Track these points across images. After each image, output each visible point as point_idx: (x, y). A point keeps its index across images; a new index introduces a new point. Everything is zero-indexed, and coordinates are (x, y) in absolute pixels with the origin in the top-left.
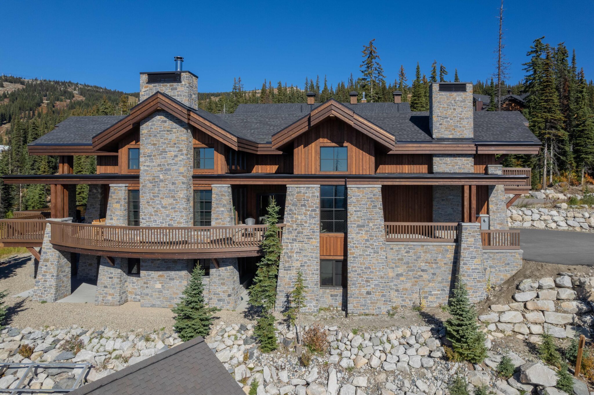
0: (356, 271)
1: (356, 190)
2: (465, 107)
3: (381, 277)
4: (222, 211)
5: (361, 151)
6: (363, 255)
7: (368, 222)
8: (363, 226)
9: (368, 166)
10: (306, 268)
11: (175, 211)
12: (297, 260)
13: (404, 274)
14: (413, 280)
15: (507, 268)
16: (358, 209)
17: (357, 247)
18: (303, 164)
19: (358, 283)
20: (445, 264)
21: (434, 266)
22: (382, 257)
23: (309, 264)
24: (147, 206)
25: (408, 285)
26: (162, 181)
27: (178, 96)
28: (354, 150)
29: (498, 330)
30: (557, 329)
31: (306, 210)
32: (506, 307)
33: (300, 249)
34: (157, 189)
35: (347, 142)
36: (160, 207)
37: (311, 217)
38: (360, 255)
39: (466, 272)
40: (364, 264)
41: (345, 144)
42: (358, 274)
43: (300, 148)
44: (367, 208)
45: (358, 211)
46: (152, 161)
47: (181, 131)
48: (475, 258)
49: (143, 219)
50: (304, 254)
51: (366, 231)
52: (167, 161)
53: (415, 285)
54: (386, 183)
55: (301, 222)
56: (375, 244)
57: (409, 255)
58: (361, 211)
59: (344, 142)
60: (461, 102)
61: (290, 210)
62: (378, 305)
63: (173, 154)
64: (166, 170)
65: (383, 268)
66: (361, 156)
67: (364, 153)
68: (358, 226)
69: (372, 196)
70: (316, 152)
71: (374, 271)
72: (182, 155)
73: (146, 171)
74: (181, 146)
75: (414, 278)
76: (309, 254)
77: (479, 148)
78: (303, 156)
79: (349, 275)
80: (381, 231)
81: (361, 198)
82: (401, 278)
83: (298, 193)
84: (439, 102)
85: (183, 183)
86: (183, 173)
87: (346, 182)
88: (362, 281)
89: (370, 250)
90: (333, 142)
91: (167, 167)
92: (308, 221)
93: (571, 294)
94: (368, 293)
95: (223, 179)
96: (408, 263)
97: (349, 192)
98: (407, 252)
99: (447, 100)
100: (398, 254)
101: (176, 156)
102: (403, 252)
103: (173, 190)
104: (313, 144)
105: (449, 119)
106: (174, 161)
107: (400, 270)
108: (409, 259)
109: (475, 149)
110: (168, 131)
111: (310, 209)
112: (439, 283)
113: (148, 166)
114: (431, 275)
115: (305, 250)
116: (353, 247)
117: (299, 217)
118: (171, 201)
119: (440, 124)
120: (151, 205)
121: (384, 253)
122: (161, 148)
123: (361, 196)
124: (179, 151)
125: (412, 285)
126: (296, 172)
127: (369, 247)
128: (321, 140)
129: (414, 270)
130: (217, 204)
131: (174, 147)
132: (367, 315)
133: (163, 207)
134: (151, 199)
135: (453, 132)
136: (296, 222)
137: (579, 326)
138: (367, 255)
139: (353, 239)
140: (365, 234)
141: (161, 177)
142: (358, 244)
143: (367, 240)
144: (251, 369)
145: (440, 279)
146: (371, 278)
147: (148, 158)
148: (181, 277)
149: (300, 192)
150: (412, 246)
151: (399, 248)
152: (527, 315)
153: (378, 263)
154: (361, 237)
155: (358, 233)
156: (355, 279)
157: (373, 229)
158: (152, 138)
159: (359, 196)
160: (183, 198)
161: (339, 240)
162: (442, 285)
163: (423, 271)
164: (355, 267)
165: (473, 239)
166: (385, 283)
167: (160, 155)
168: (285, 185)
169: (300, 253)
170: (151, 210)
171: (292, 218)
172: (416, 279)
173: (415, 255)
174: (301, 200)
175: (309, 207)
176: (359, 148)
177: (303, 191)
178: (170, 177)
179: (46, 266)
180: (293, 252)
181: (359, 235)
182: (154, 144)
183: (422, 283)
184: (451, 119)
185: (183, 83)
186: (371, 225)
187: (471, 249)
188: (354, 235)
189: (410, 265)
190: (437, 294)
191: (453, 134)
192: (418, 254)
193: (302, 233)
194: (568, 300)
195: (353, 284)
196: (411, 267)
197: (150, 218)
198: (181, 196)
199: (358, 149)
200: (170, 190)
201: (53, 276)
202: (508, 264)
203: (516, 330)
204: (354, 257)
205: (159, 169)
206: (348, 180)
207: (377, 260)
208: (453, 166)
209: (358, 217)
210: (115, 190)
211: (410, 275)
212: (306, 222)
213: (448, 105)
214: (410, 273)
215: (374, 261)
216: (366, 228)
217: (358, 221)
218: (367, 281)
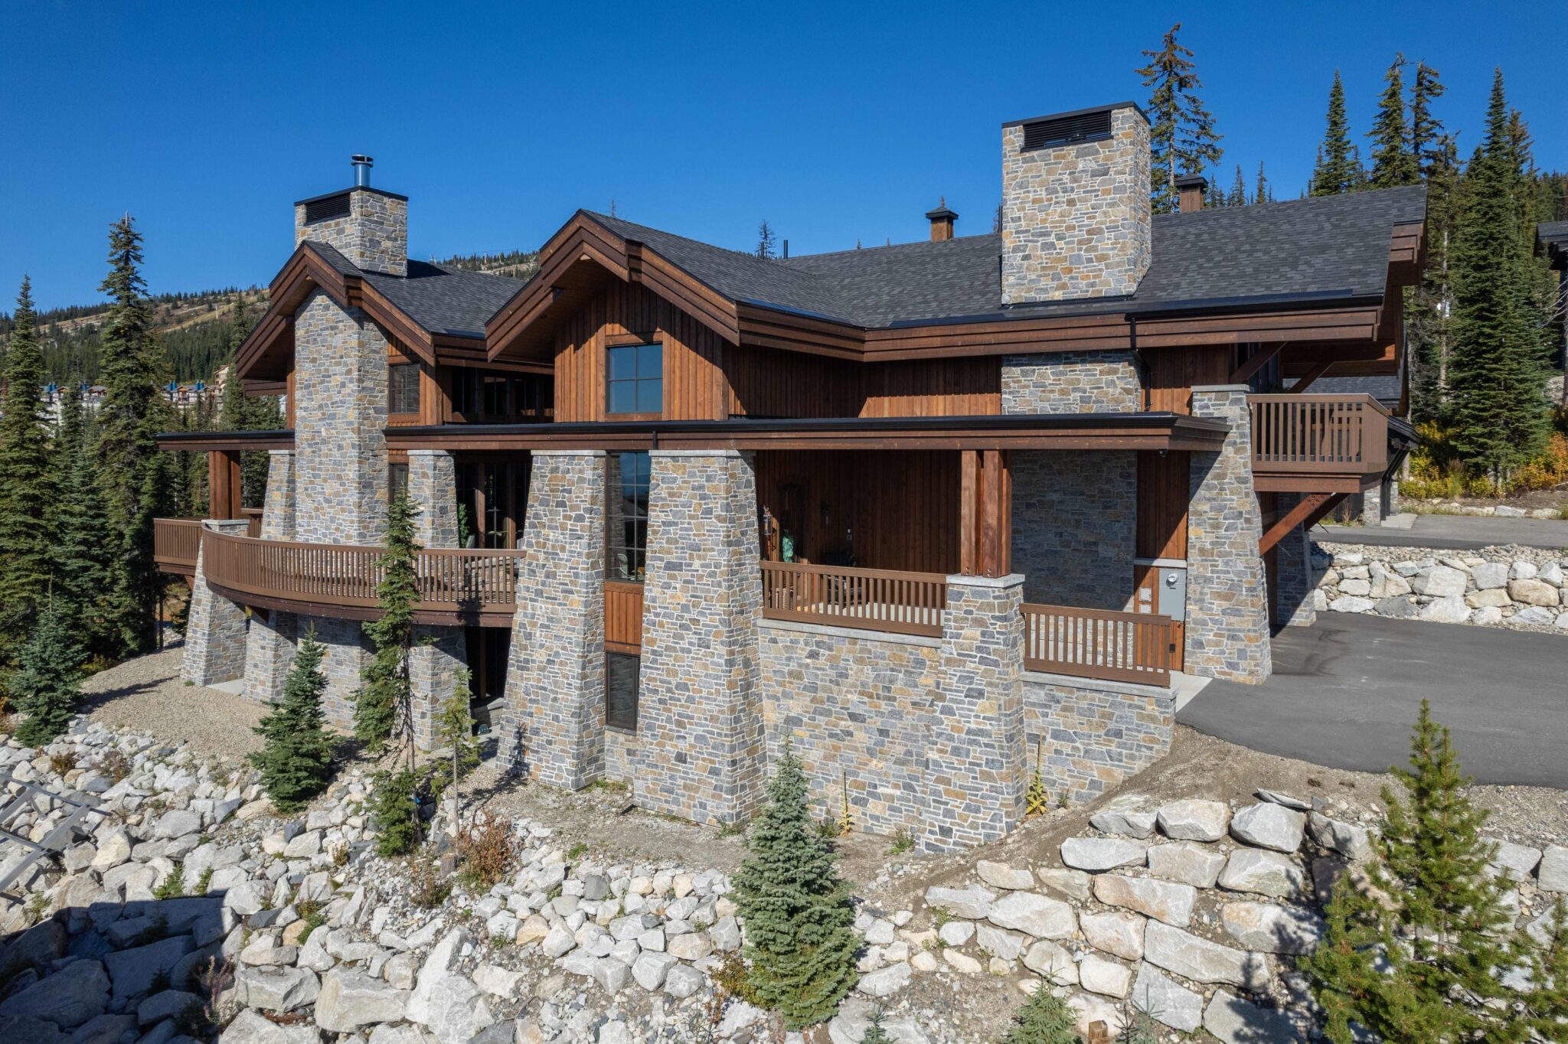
0: (656, 691)
1: (669, 463)
2: (1107, 192)
3: (712, 718)
5: (692, 354)
6: (675, 649)
7: (691, 557)
8: (680, 567)
9: (708, 396)
10: (556, 668)
11: (343, 510)
12: (542, 646)
13: (805, 720)
14: (828, 741)
15: (1113, 748)
16: (671, 518)
17: (661, 625)
18: (573, 395)
19: (660, 727)
20: (914, 704)
21: (884, 707)
22: (716, 659)
23: (563, 658)
25: (816, 756)
26: (324, 441)
27: (346, 247)
28: (677, 352)
30: (1176, 992)
31: (565, 517)
32: (1025, 878)
33: (550, 619)
34: (317, 460)
35: (663, 328)
36: (322, 499)
37: (574, 534)
38: (667, 648)
39: (951, 738)
40: (675, 674)
41: (658, 336)
42: (661, 701)
43: (567, 352)
44: (692, 517)
45: (670, 524)
46: (310, 397)
47: (350, 327)
48: (981, 694)
50: (555, 632)
51: (686, 582)
52: (330, 397)
53: (833, 758)
55: (553, 546)
56: (702, 619)
57: (818, 663)
58: (676, 524)
59: (654, 332)
60: (1094, 174)
61: (536, 515)
62: (700, 796)
63: (339, 379)
64: (329, 417)
65: (718, 692)
66: (692, 369)
67: (700, 358)
68: (669, 566)
69: (703, 481)
70: (597, 361)
71: (697, 696)
72: (351, 381)
73: (303, 418)
74: (349, 361)
75: (831, 736)
76: (565, 634)
77: (1140, 329)
78: (573, 374)
79: (641, 700)
80: (719, 585)
81: (680, 488)
82: (798, 732)
83: (552, 470)
85: (352, 447)
86: (351, 424)
87: (646, 441)
88: (669, 720)
89: (690, 637)
90: (632, 332)
91: (331, 411)
92: (567, 547)
93: (1274, 876)
94: (681, 758)
95: (433, 438)
96: (814, 688)
97: (654, 470)
98: (813, 655)
99: (1049, 173)
100: (789, 659)
102: (802, 652)
103: (340, 463)
104: (593, 340)
105: (1052, 238)
106: (340, 396)
107: (794, 708)
108: (816, 676)
109: (1127, 330)
110: (332, 328)
111: (573, 514)
112: (900, 762)
113: (305, 409)
114: (876, 737)
115: (559, 621)
116: (654, 624)
117: (551, 536)
118: (337, 486)
119: (1026, 258)
120: (311, 495)
121: (723, 650)
122: (323, 368)
123: (680, 481)
124: (347, 373)
125: (825, 758)
126: (562, 413)
127: (688, 628)
128: (609, 326)
129: (828, 713)
131: (340, 364)
132: (674, 818)
133: (326, 500)
134: (310, 482)
135: (1065, 279)
136: (544, 546)
137: (1271, 1003)
138: (683, 650)
139: (654, 600)
140: (682, 590)
141: (324, 432)
142: (665, 616)
143: (685, 608)
144: (336, 885)
145: (899, 750)
146: (688, 717)
147: (306, 392)
148: (351, 659)
149: (557, 468)
150: (826, 639)
151: (792, 641)
152: (1086, 919)
153: (706, 676)
154: (672, 597)
155: (667, 586)
156: (654, 713)
157: (701, 577)
158: (311, 347)
159: (675, 480)
160: (351, 480)
162: (905, 771)
163: (853, 717)
164: (655, 680)
165: (977, 632)
166: (719, 734)
167: (322, 382)
168: (528, 451)
169: (548, 627)
170: (310, 505)
171: (538, 535)
172: (834, 741)
173: (831, 667)
174: (557, 490)
175: (572, 508)
176: (689, 346)
177: (562, 466)
178: (335, 432)
179: (198, 613)
180: (534, 625)
181: (669, 592)
182: (314, 361)
183: (853, 755)
184: (1060, 238)
185: (353, 216)
186: (697, 564)
187: (970, 666)
188: (657, 591)
189: (820, 694)
190: (892, 798)
191: (1063, 287)
192: (842, 664)
193: (555, 576)
194: (1259, 896)
195: (650, 727)
196: (822, 702)
198: (350, 475)
199: (685, 349)
200: (335, 462)
202: (1118, 734)
204: (654, 652)
205: (320, 414)
206: (660, 436)
207: (706, 666)
208: (1062, 392)
210: (276, 461)
211: (818, 726)
212: (563, 549)
213: (1051, 191)
214: (821, 720)
215: (697, 669)
216: (685, 574)
217: (669, 552)
218: (680, 724)
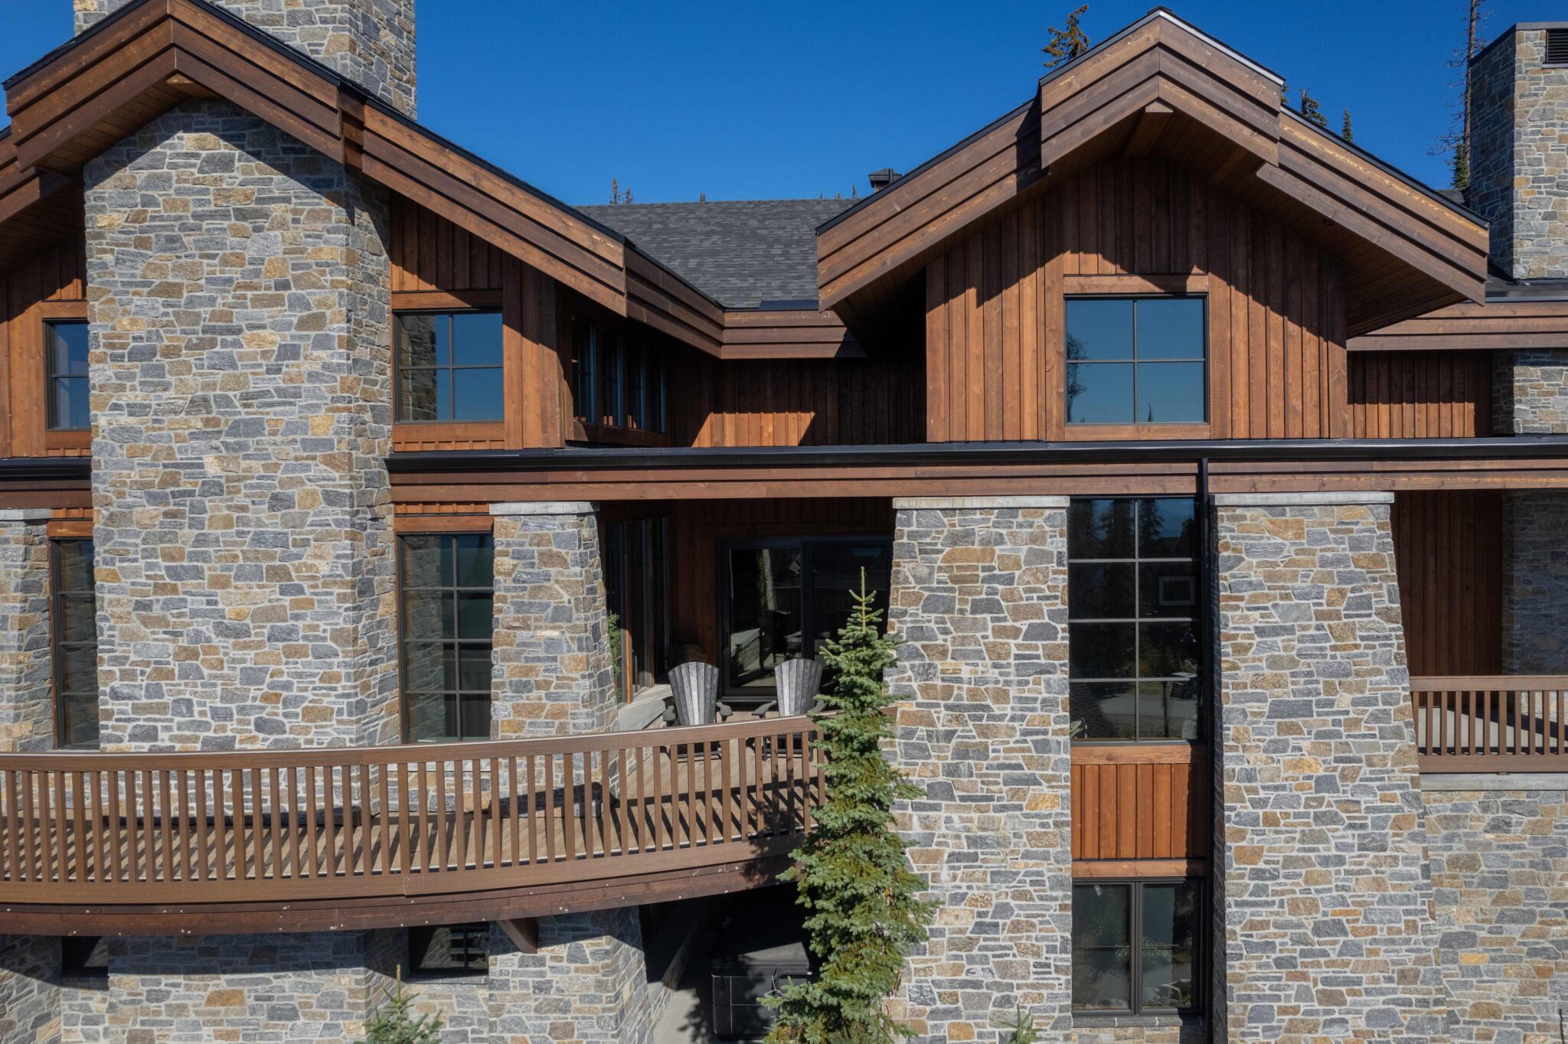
0: (1269, 946)
1: (1263, 518)
3: (1403, 976)
4: (551, 644)
5: (1276, 319)
6: (1306, 862)
7: (1330, 689)
8: (1305, 710)
9: (1312, 395)
10: (1003, 937)
11: (292, 653)
12: (957, 899)
13: (1482, 934)
14: (1527, 964)
16: (1276, 620)
17: (1271, 821)
18: (976, 389)
19: (1284, 1011)
22: (1401, 868)
23: (1020, 915)
24: (135, 624)
25: (1503, 990)
26: (214, 488)
27: (293, 20)
28: (1240, 313)
31: (999, 632)
33: (973, 841)
34: (188, 534)
35: (1207, 269)
36: (207, 628)
37: (1027, 665)
38: (1289, 862)
40: (1313, 907)
41: (1198, 282)
42: (1279, 963)
43: (957, 303)
44: (1320, 615)
45: (1276, 631)
46: (155, 379)
47: (313, 216)
49: (116, 695)
50: (994, 866)
51: (1320, 735)
52: (239, 382)
53: (1539, 989)
54: (1405, 483)
55: (973, 695)
56: (1365, 800)
57: (1508, 838)
58: (1290, 630)
59: (1188, 274)
61: (918, 632)
63: (274, 338)
64: (235, 429)
65: (1412, 927)
66: (1276, 345)
67: (1293, 328)
68: (1279, 710)
69: (1345, 549)
70: (1042, 323)
71: (1364, 941)
72: (322, 343)
73: (124, 434)
74: (313, 296)
75: (1533, 952)
76: (1021, 866)
78: (975, 349)
79: (1234, 967)
80: (1398, 734)
81: (1292, 563)
82: (1468, 957)
83: (954, 539)
85: (331, 498)
86: (327, 444)
87: (1201, 478)
88: (1304, 995)
89: (1340, 834)
90: (1131, 271)
91: (243, 415)
92: (1013, 691)
95: (552, 476)
96: (1502, 881)
97: (1227, 531)
98: (1496, 827)
100: (1450, 838)
101: (290, 352)
102: (1478, 825)
103: (280, 540)
104: (1028, 285)
106: (279, 381)
107: (1460, 918)
110: (241, 215)
111: (1023, 625)
113: (134, 410)
115: (1001, 843)
116: (1254, 821)
117: (966, 672)
118: (268, 594)
120: (161, 621)
121: (1415, 849)
122: (205, 311)
123: (1290, 551)
124: (303, 324)
125: (1523, 991)
126: (938, 429)
127: (1334, 819)
128: (1069, 260)
129: (1529, 917)
130: (519, 607)
131: (276, 301)
133: (223, 631)
134: (160, 588)
136: (947, 693)
138: (1325, 861)
139: (1250, 776)
140: (1316, 750)
141: (212, 467)
142: (1278, 803)
143: (1325, 783)
146: (1348, 981)
147: (136, 367)
148: (333, 1001)
149: (968, 535)
153: (1383, 900)
154: (1296, 765)
155: (1278, 747)
156: (1265, 987)
157: (1356, 723)
158: (155, 256)
159: (1279, 549)
160: (331, 580)
161: (1164, 780)
164: (1264, 925)
166: (1424, 1003)
167: (201, 345)
168: (888, 500)
169: (974, 857)
170: (158, 644)
171: (926, 672)
172: (1540, 961)
174: (974, 579)
175: (1018, 613)
176: (1265, 302)
177: (980, 531)
178: (257, 466)
180: (935, 857)
181: (1288, 758)
182: (168, 290)
186: (1344, 700)
188: (1256, 759)
189: (1515, 889)
193: (982, 752)
195: (1258, 1016)
196: (1517, 901)
197: (154, 691)
198: (324, 568)
199: (1259, 309)
200: (259, 538)
204: (1258, 874)
205: (197, 423)
206: (1212, 467)
207: (1379, 884)
209: (1274, 663)
211: (1509, 941)
212: (1001, 696)
215: (1361, 890)
216: (1318, 721)
217: (1277, 684)
218: (1330, 998)
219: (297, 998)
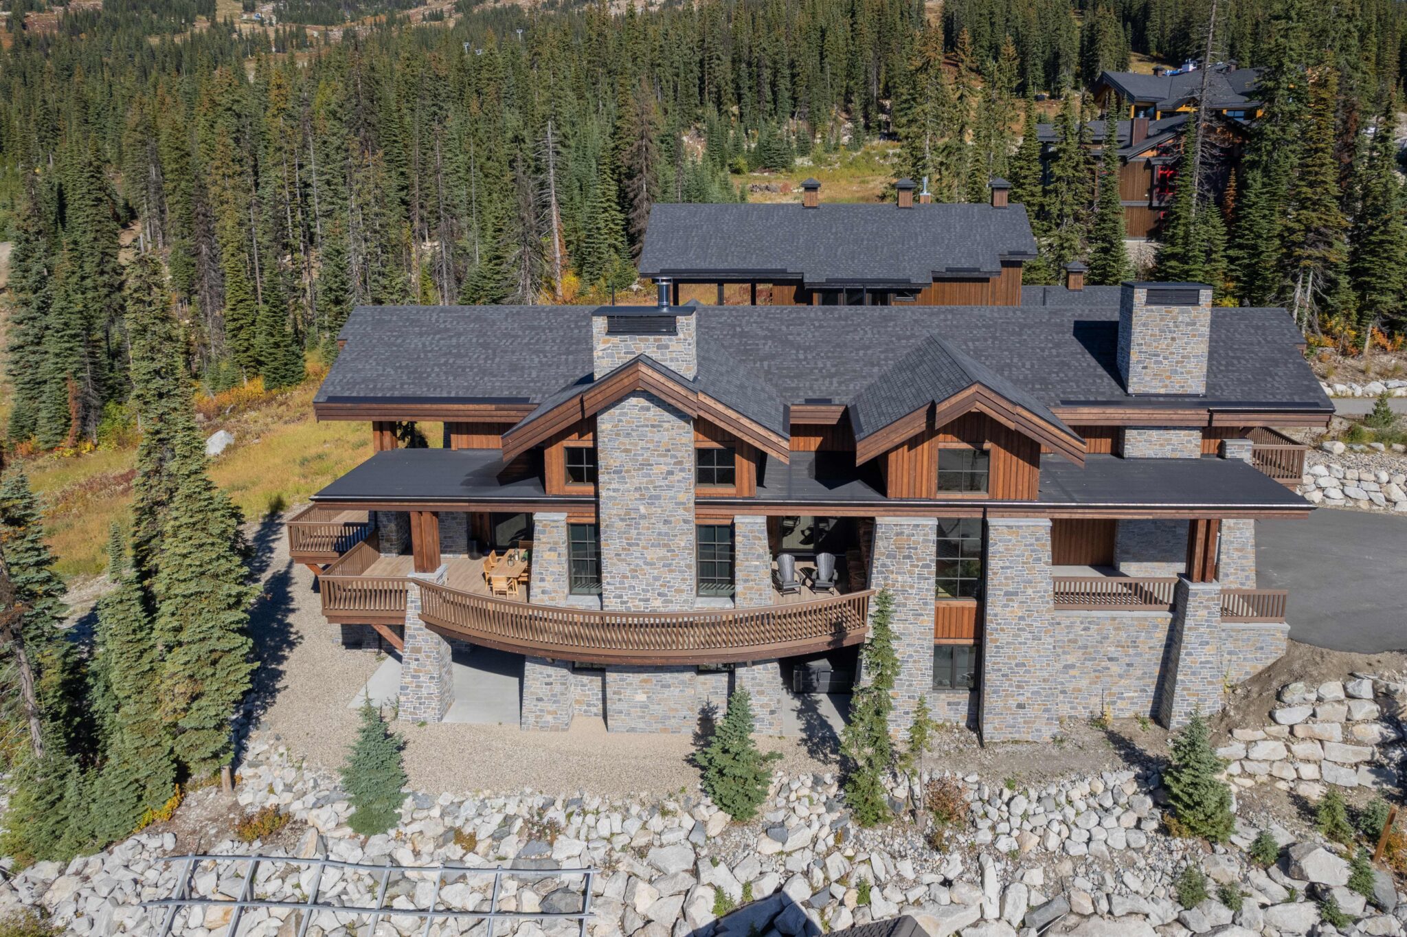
0: (999, 670)
1: (1005, 530)
2: (1195, 336)
3: (1044, 680)
4: (756, 566)
5: (1015, 458)
6: (1014, 644)
7: (1025, 587)
8: (1016, 594)
9: (1026, 485)
10: (910, 665)
11: (671, 571)
13: (1078, 665)
14: (1093, 675)
16: (1008, 564)
17: (1002, 630)
18: (905, 480)
19: (1004, 691)
20: (1150, 648)
21: (1131, 651)
23: (916, 658)
24: (615, 561)
25: (1084, 683)
26: (643, 517)
27: (672, 360)
28: (1002, 456)
29: (1245, 774)
30: (1344, 771)
31: (912, 566)
32: (1260, 734)
33: (900, 634)
34: (634, 532)
35: (992, 441)
36: (641, 562)
37: (921, 577)
38: (1008, 643)
39: (1190, 667)
40: (1015, 658)
41: (987, 445)
42: (1003, 675)
43: (900, 451)
44: (1025, 563)
45: (1007, 568)
46: (622, 480)
47: (679, 427)
48: (1207, 643)
49: (608, 584)
50: (906, 642)
51: (1022, 602)
52: (652, 482)
53: (1096, 683)
54: (1057, 516)
55: (902, 586)
56: (1035, 624)
57: (1089, 633)
58: (1012, 567)
59: (984, 443)
60: (1188, 324)
61: (884, 565)
62: (1037, 726)
63: (665, 468)
64: (651, 498)
65: (1048, 665)
66: (1014, 468)
67: (1021, 462)
68: (1007, 593)
69: (1033, 541)
70: (930, 458)
71: (1032, 669)
72: (682, 470)
73: (610, 498)
74: (679, 454)
75: (1095, 671)
76: (917, 642)
77: (1215, 416)
78: (906, 466)
79: (987, 677)
80: (1048, 603)
81: (1014, 545)
82: (1072, 672)
83: (897, 534)
84: (1144, 325)
85: (685, 521)
86: (684, 504)
87: (985, 514)
88: (1011, 686)
89: (1026, 635)
90: (963, 441)
91: (654, 493)
92: (916, 586)
93: (1372, 711)
94: (1021, 706)
95: (752, 508)
96: (1086, 647)
97: (992, 534)
98: (1085, 629)
99: (1162, 322)
101: (671, 473)
102: (1078, 629)
103: (667, 534)
104: (926, 446)
105: (1161, 358)
106: (666, 482)
107: (1071, 659)
108: (1088, 640)
109: (1207, 417)
110: (653, 426)
111: (920, 564)
112: (1139, 679)
113: (614, 490)
114: (1125, 667)
115: (910, 635)
116: (997, 630)
117: (900, 579)
118: (662, 552)
119: (1145, 368)
120: (624, 560)
121: (1051, 640)
122: (640, 458)
123: (1014, 541)
124: (675, 464)
125: (1091, 683)
126: (892, 495)
127: (1024, 630)
128: (941, 438)
129: (1095, 659)
130: (745, 554)
131: (666, 456)
132: (1016, 742)
133: (646, 563)
134: (624, 549)
135: (1167, 382)
136: (893, 586)
137: (1381, 766)
138: (1020, 643)
139: (996, 615)
140: (1019, 607)
141: (643, 510)
142: (1005, 624)
143: (1021, 618)
144: (850, 858)
145: (1139, 673)
146: (1026, 682)
147: (616, 476)
148: (683, 682)
149: (902, 533)
150: (1095, 619)
151: (1072, 622)
152: (1294, 747)
153: (1039, 656)
154: (1011, 612)
155: (1006, 606)
156: (998, 683)
157: (1033, 599)
158: (622, 439)
159: (1010, 540)
160: (685, 548)
161: (966, 613)
162: (1142, 683)
163: (1110, 659)
164: (998, 663)
165: (1205, 612)
166: (1050, 688)
167: (639, 469)
168: (874, 519)
169: (900, 639)
170: (624, 568)
171: (886, 578)
172: (1097, 674)
173: (1098, 634)
174: (904, 548)
175: (918, 560)
176: (1011, 452)
177: (906, 532)
178: (659, 510)
179: (417, 660)
181: (1009, 609)
182: (627, 451)
183: (1108, 679)
184: (1165, 358)
185: (681, 336)
186: (1030, 591)
187: (1202, 630)
188: (998, 610)
189: (1090, 650)
190: (1133, 698)
191: (1167, 386)
192: (1105, 632)
193: (905, 605)
194: (1366, 721)
195: (995, 692)
196: (1091, 654)
197: (622, 583)
198: (683, 544)
199: (1008, 454)
200: (659, 534)
201: (432, 678)
202: (1262, 648)
203: (1274, 773)
204: (997, 647)
205: (637, 495)
206: (988, 510)
207: (1038, 651)
208: (1162, 445)
209: (1006, 578)
210: (545, 526)
211: (1087, 667)
212: (912, 587)
213: (1162, 331)
214: (1089, 664)
215: (1032, 653)
216: (1020, 598)
217: (1007, 585)
218: (1019, 687)
219: (671, 681)
